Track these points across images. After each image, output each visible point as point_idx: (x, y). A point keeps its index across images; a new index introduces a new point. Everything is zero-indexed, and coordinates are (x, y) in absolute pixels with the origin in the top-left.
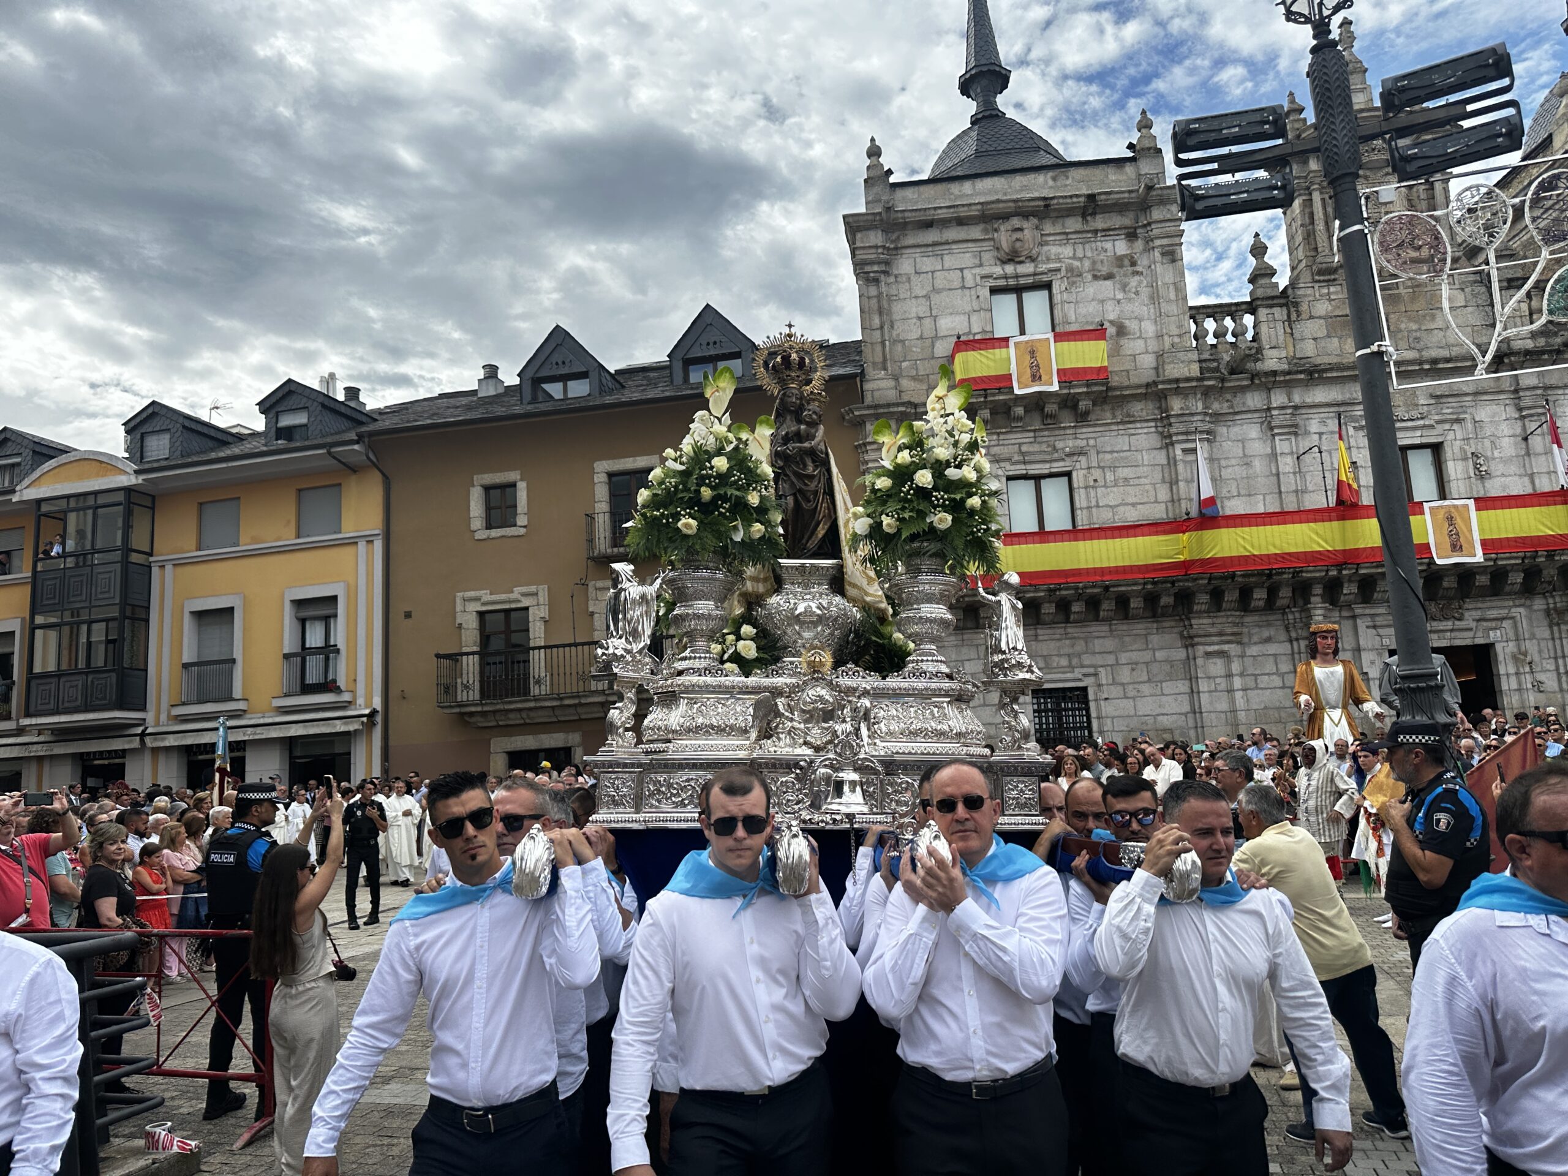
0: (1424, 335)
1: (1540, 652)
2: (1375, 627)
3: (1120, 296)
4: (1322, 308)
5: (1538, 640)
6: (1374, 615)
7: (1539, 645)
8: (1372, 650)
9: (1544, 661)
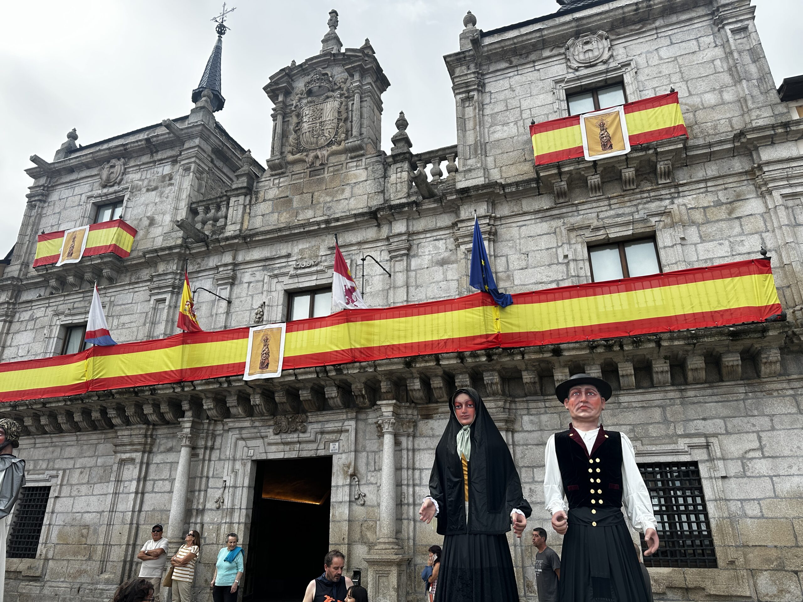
0: (334, 204)
1: (367, 464)
2: (243, 439)
3: (157, 200)
4: (273, 193)
5: (368, 452)
6: (241, 428)
7: (368, 457)
8: (238, 460)
9: (369, 474)
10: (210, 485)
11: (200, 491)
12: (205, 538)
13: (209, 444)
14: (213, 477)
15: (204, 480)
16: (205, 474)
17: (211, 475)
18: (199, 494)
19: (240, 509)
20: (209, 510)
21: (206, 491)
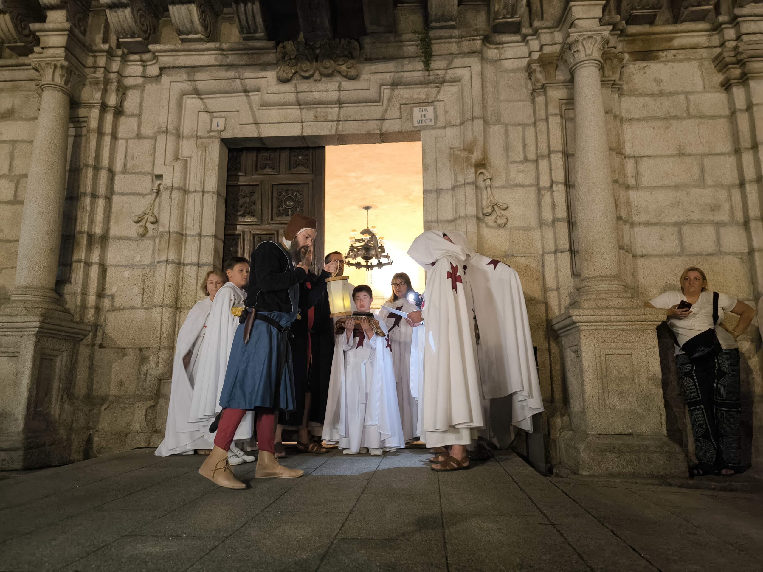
1: (507, 149)
2: (197, 93)
5: (506, 125)
6: (193, 69)
7: (506, 134)
8: (188, 138)
9: (513, 168)
10: (117, 187)
11: (94, 196)
12: (112, 297)
13: (112, 100)
14: (124, 171)
15: (103, 175)
16: (105, 162)
17: (118, 166)
18: (93, 204)
19: (200, 235)
20: (119, 238)
21: (109, 199)
